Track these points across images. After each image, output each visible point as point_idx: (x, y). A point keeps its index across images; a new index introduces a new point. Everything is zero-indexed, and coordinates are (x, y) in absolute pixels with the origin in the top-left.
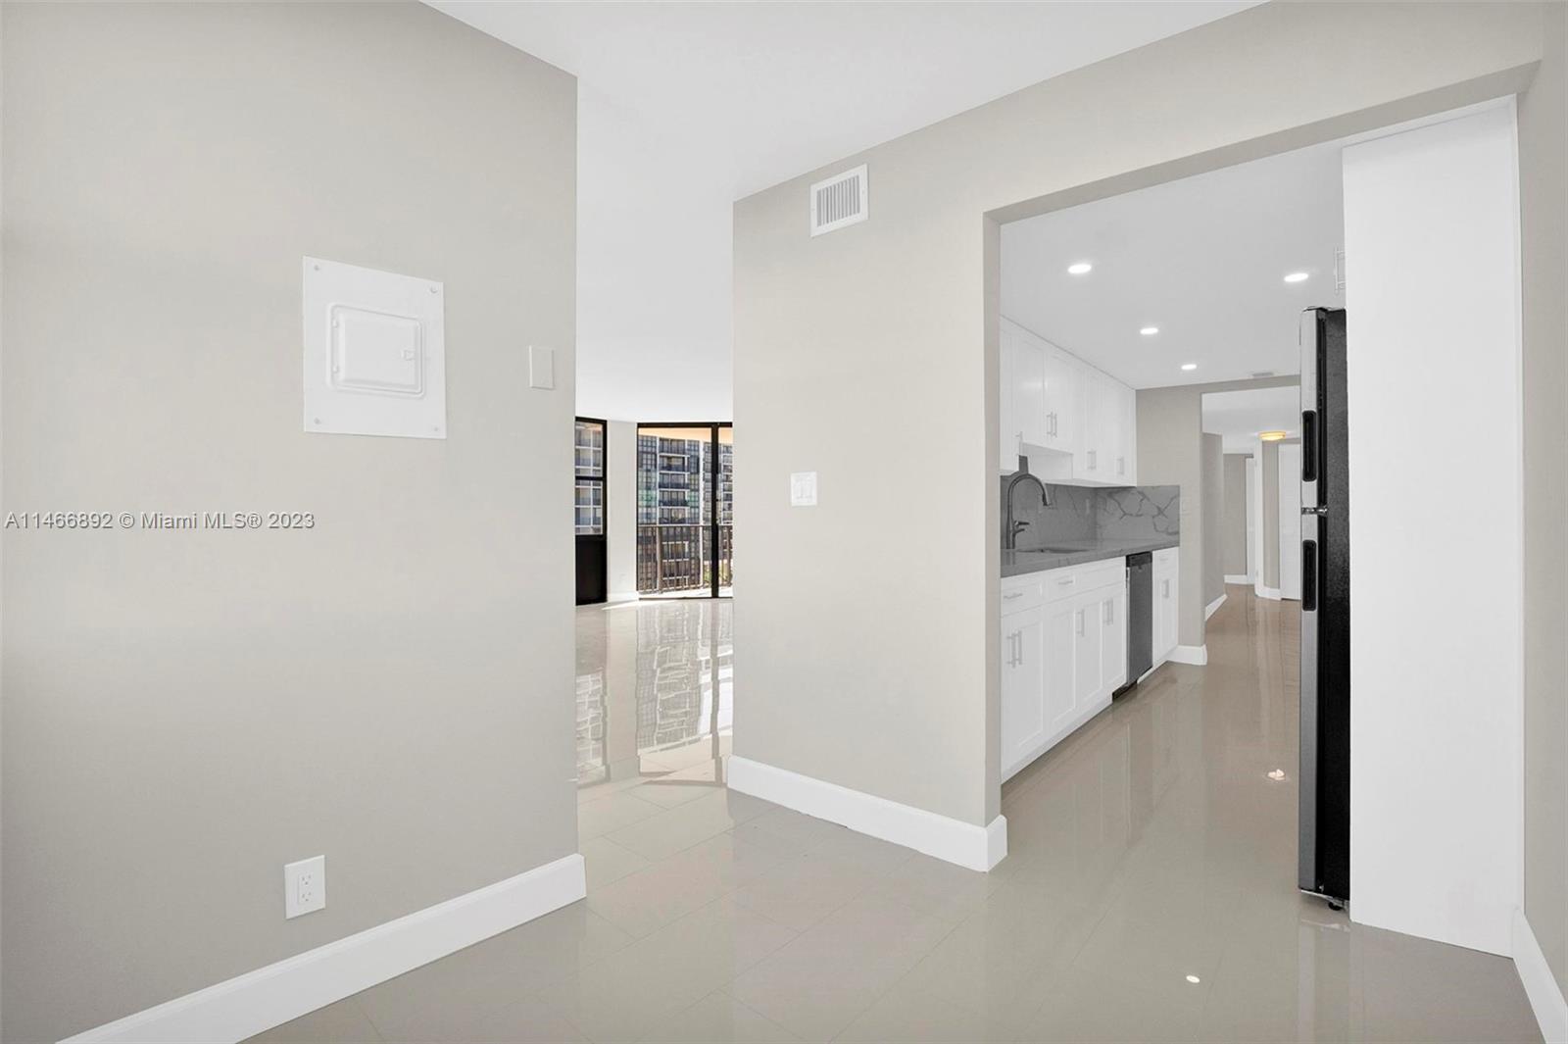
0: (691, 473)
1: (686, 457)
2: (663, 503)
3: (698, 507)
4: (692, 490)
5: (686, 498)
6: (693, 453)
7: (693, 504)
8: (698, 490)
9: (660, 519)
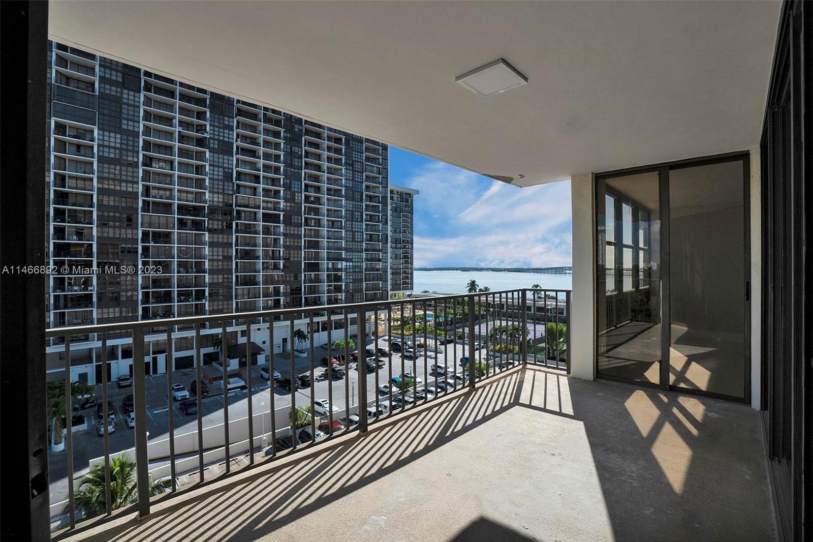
0: (383, 243)
1: (380, 234)
2: (367, 260)
3: (387, 262)
4: (383, 253)
5: (380, 257)
6: (384, 232)
7: (384, 261)
8: (387, 253)
9: (365, 269)
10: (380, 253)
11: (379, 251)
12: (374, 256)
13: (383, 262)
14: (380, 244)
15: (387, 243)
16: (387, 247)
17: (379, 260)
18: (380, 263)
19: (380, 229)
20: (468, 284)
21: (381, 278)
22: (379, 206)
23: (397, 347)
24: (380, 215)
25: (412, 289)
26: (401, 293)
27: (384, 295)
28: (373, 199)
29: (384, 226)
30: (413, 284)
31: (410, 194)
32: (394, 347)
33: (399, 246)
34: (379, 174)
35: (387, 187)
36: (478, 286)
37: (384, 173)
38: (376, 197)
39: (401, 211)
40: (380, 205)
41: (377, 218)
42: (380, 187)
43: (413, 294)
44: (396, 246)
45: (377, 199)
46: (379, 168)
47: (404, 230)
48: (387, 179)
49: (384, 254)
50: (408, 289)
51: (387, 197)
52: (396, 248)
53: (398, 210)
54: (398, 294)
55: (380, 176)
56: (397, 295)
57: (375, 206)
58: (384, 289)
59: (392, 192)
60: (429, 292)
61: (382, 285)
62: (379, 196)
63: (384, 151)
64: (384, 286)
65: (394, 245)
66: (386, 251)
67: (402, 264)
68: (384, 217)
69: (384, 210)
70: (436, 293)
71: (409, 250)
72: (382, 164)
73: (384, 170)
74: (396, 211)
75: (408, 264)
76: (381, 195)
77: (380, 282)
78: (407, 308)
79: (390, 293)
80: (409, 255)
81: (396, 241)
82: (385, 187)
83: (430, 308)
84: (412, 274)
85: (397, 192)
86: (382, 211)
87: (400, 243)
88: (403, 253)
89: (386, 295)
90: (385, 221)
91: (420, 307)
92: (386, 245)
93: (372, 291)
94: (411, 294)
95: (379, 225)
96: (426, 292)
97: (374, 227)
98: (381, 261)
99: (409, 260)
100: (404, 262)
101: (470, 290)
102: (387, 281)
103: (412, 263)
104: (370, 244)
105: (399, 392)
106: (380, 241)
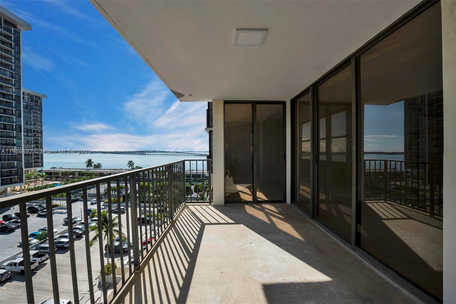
10: (15, 139)
11: (14, 137)
12: (8, 142)
13: (17, 147)
14: (15, 132)
15: (21, 131)
16: (21, 135)
17: (14, 145)
18: (15, 147)
19: (14, 120)
20: (86, 162)
21: (16, 159)
22: (12, 103)
23: (34, 210)
24: (14, 110)
25: (42, 166)
26: (33, 169)
27: (19, 172)
28: (6, 96)
29: (18, 119)
30: (43, 163)
31: (40, 97)
32: (31, 210)
33: (30, 134)
34: (13, 78)
35: (20, 89)
36: (93, 163)
37: (17, 78)
38: (9, 95)
39: (32, 108)
40: (14, 102)
41: (11, 112)
42: (13, 88)
43: (43, 170)
44: (28, 134)
45: (10, 97)
46: (12, 73)
47: (35, 123)
48: (20, 83)
49: (18, 141)
50: (39, 167)
51: (20, 97)
52: (27, 136)
53: (29, 107)
54: (31, 170)
55: (13, 80)
56: (29, 171)
57: (9, 102)
58: (19, 167)
59: (23, 94)
60: (56, 168)
61: (17, 164)
62: (12, 95)
63: (17, 61)
64: (19, 165)
65: (26, 134)
66: (20, 138)
67: (34, 148)
68: (17, 111)
69: (17, 106)
70: (62, 168)
71: (39, 138)
72: (14, 71)
73: (17, 75)
74: (27, 108)
75: (39, 148)
76: (14, 95)
77: (15, 162)
78: (39, 180)
79: (24, 170)
80: (39, 141)
81: (27, 131)
82: (18, 89)
83: (58, 179)
84: (42, 155)
85: (28, 94)
86: (16, 107)
87: (31, 132)
88: (33, 140)
89: (21, 172)
90: (18, 115)
91: (50, 179)
92: (20, 133)
93: (7, 169)
94: (42, 170)
95: (13, 117)
96: (54, 168)
97: (7, 119)
98: (15, 146)
99: (40, 145)
100: (35, 146)
101: (88, 166)
102: (22, 161)
103: (42, 148)
104: (4, 132)
105: (40, 242)
106: (14, 130)
